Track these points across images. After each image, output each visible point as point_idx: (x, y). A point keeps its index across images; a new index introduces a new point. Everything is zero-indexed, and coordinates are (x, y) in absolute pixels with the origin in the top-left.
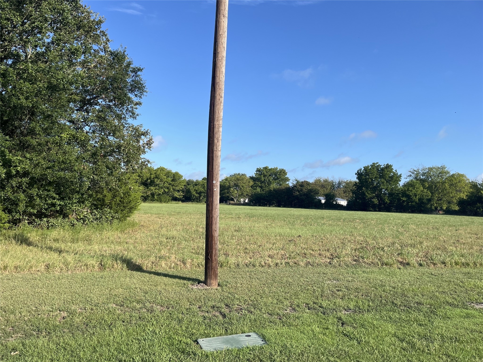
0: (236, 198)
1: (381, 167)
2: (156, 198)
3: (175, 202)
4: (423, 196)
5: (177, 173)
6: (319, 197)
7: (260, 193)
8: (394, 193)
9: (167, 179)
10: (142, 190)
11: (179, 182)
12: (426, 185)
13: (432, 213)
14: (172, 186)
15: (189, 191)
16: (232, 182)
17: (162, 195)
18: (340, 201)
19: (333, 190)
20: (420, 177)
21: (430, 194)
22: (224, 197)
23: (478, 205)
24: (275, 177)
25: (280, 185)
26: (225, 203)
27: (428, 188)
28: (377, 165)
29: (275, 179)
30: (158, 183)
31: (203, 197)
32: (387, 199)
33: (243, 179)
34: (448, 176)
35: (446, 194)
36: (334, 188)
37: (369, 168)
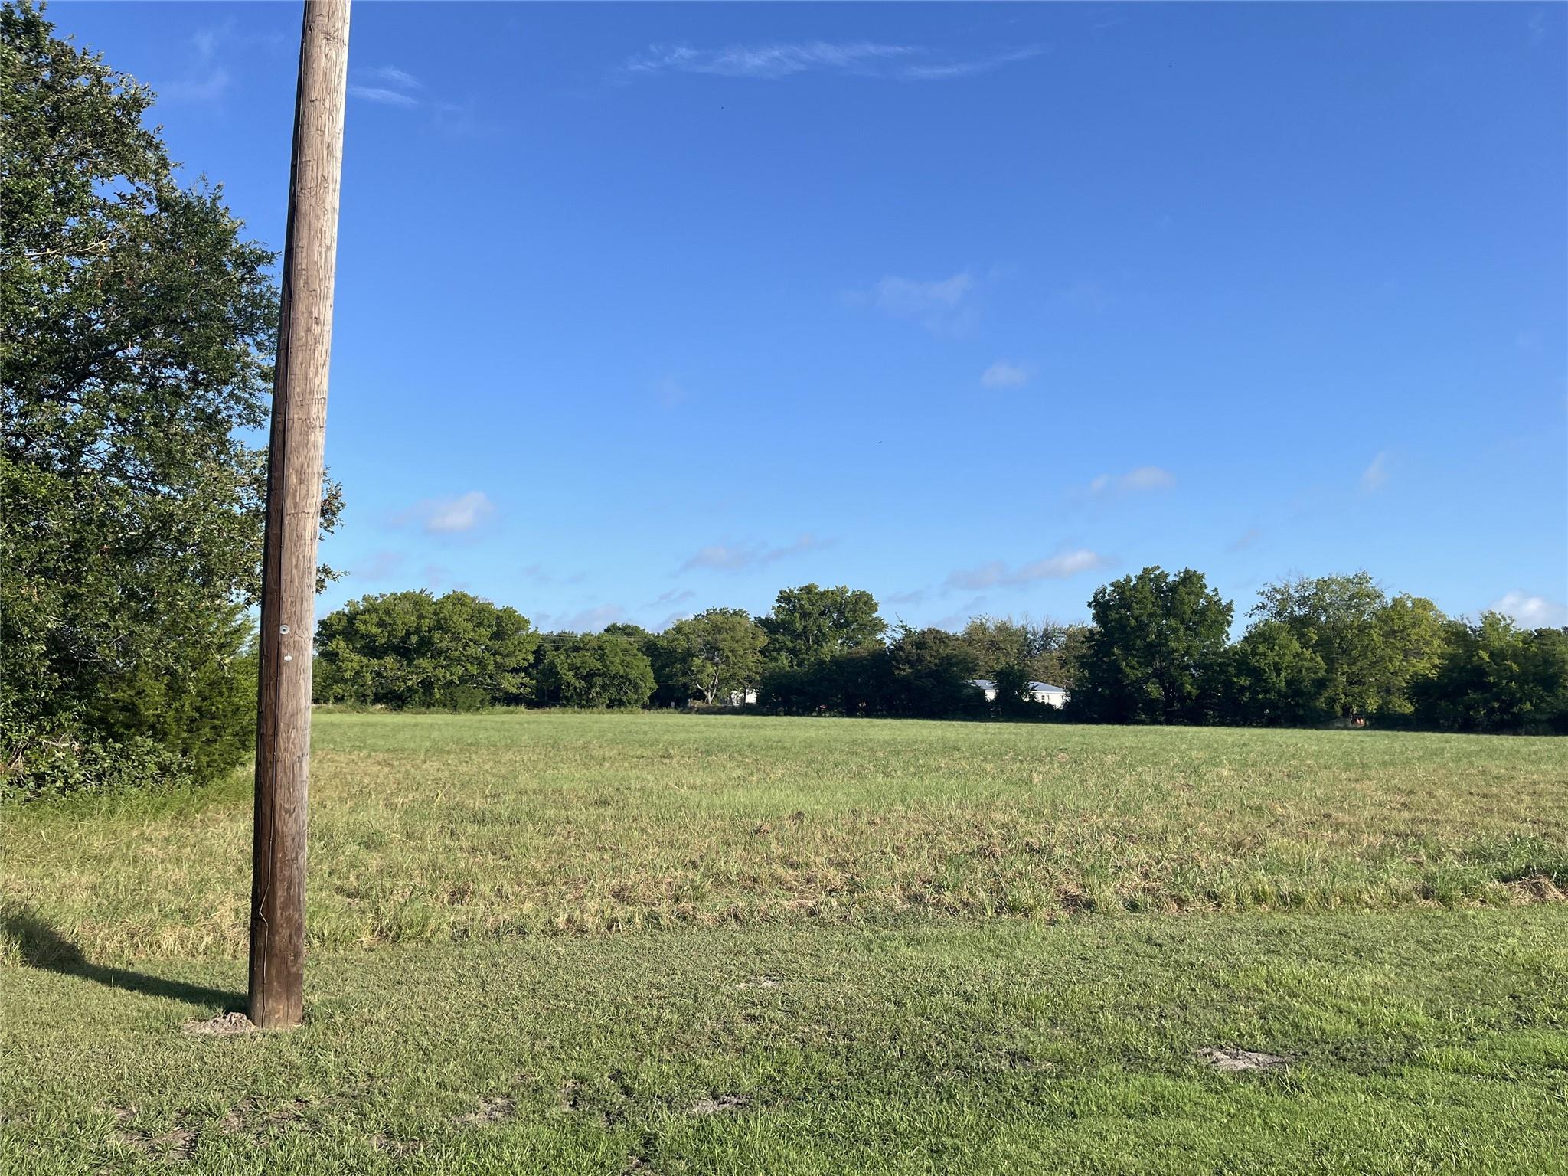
0: (710, 689)
1: (1170, 579)
2: (438, 696)
3: (505, 708)
4: (1301, 671)
5: (509, 612)
6: (980, 683)
7: (788, 672)
8: (1211, 665)
9: (475, 632)
10: (391, 669)
11: (516, 643)
12: (1312, 635)
13: (1331, 726)
14: (494, 655)
15: (552, 671)
16: (699, 636)
17: (458, 685)
18: (1045, 693)
19: (1026, 656)
20: (1292, 611)
21: (1323, 665)
22: (671, 689)
23: (1472, 695)
24: (839, 619)
25: (857, 643)
26: (675, 708)
27: (1317, 645)
28: (1155, 575)
29: (838, 626)
30: (444, 644)
31: (598, 690)
32: (1191, 685)
33: (734, 627)
34: (1377, 605)
35: (1373, 665)
36: (1029, 652)
37: (1132, 584)
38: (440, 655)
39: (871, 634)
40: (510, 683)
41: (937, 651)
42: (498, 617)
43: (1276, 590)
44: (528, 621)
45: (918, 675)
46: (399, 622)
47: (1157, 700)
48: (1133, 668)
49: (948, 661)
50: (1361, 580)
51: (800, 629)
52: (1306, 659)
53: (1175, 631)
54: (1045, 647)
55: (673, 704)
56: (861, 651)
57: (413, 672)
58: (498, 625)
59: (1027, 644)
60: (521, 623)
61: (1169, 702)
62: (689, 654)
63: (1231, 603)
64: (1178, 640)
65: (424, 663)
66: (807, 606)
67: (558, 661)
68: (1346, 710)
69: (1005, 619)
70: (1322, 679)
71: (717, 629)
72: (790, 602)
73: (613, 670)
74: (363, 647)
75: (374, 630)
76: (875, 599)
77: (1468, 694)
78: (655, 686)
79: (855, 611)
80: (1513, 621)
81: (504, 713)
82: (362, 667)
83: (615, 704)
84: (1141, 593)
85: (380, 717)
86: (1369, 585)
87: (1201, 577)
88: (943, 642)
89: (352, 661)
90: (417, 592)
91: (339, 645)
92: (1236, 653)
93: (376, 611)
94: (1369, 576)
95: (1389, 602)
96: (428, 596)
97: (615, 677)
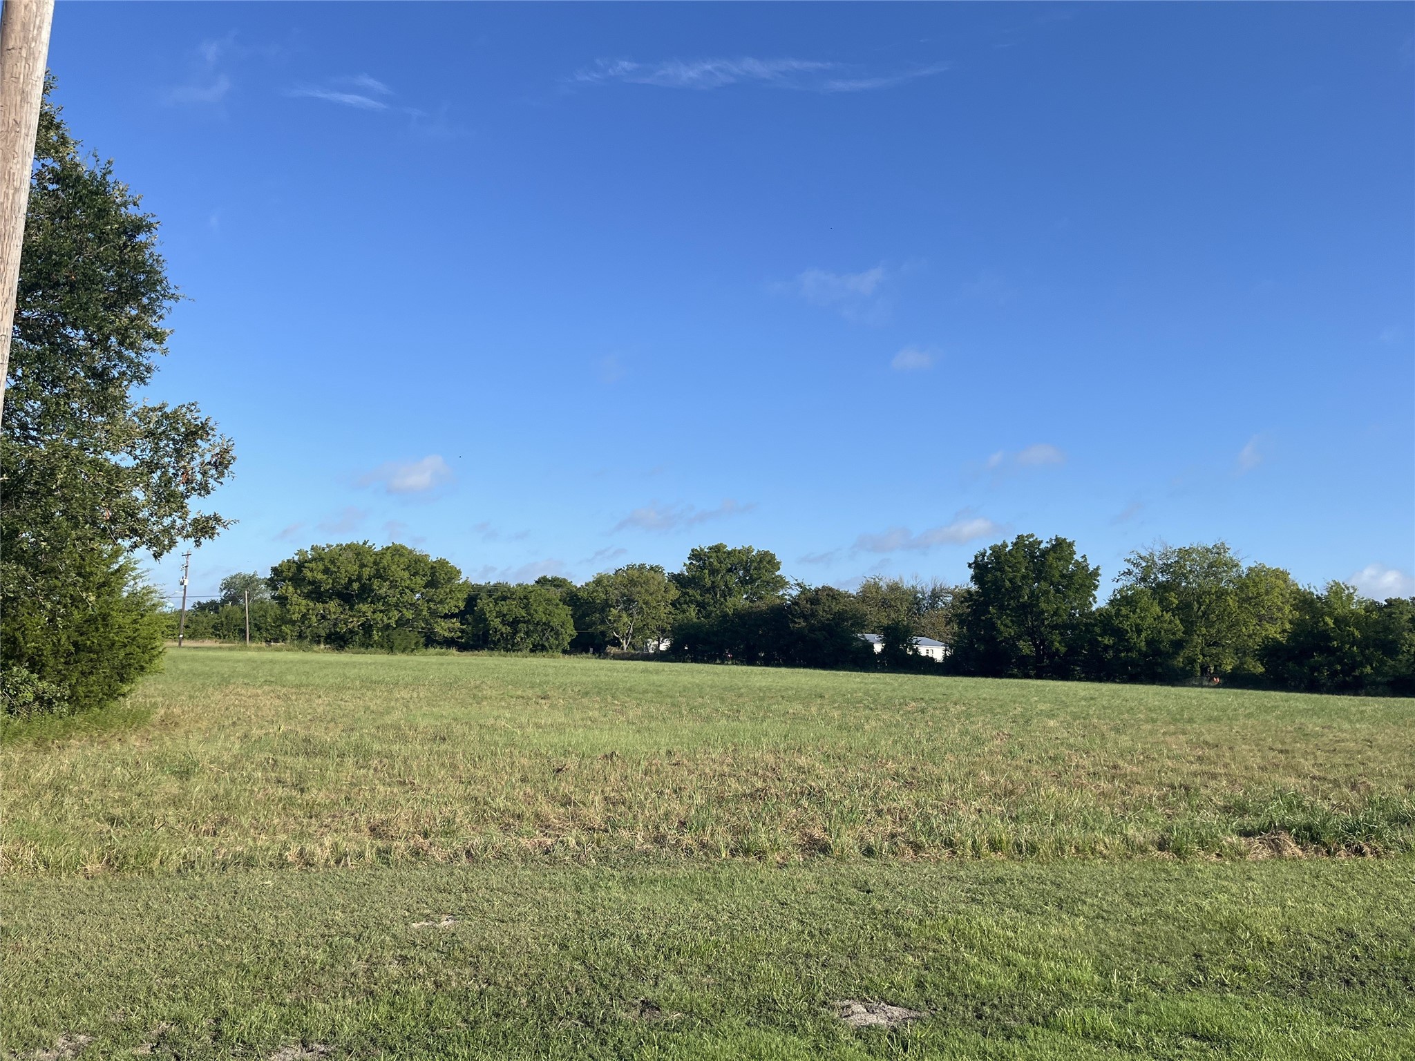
0: (626, 637)
2: (376, 638)
3: (437, 650)
4: (1161, 632)
5: (442, 563)
6: (867, 636)
7: (696, 623)
8: (1078, 624)
9: (412, 580)
10: (334, 613)
11: (448, 590)
12: (1173, 599)
13: (1187, 684)
14: (428, 601)
15: (481, 618)
16: (616, 589)
17: (395, 629)
18: (929, 648)
19: (915, 614)
20: (1156, 577)
21: (1181, 627)
22: (592, 636)
23: (1317, 658)
24: (745, 576)
25: (760, 598)
26: (593, 653)
27: (1178, 608)
28: (1030, 542)
29: (743, 582)
30: (382, 591)
31: (522, 635)
32: (1060, 643)
33: (648, 581)
34: (1234, 573)
35: (1229, 628)
36: (918, 610)
37: (1007, 550)
38: (379, 600)
39: (773, 590)
40: (443, 628)
41: (829, 606)
42: (433, 568)
43: (1141, 558)
44: (459, 572)
45: (812, 629)
46: (343, 571)
47: (1028, 656)
48: (1006, 626)
49: (840, 617)
50: (1220, 549)
51: (709, 584)
52: (1165, 622)
53: (1046, 592)
54: (933, 606)
55: (591, 649)
56: (762, 605)
57: (354, 616)
58: (433, 574)
59: (917, 602)
60: (453, 573)
61: (1039, 658)
62: (607, 605)
63: (1098, 568)
64: (1048, 601)
65: (364, 607)
66: (715, 563)
67: (487, 609)
68: (1204, 670)
69: (897, 580)
70: (1179, 640)
71: (633, 583)
72: (701, 559)
73: (537, 618)
74: (311, 592)
75: (320, 576)
76: (778, 558)
77: (1313, 657)
78: (575, 633)
79: (760, 569)
80: (1355, 590)
81: (436, 654)
82: (308, 611)
83: (538, 648)
84: (1015, 558)
85: (324, 656)
86: (1227, 555)
87: (1071, 545)
88: (835, 598)
89: (299, 604)
90: (361, 544)
91: (288, 589)
92: (1101, 615)
93: (322, 559)
94: (1227, 546)
95: (1245, 571)
96: (370, 547)
97: (538, 624)
